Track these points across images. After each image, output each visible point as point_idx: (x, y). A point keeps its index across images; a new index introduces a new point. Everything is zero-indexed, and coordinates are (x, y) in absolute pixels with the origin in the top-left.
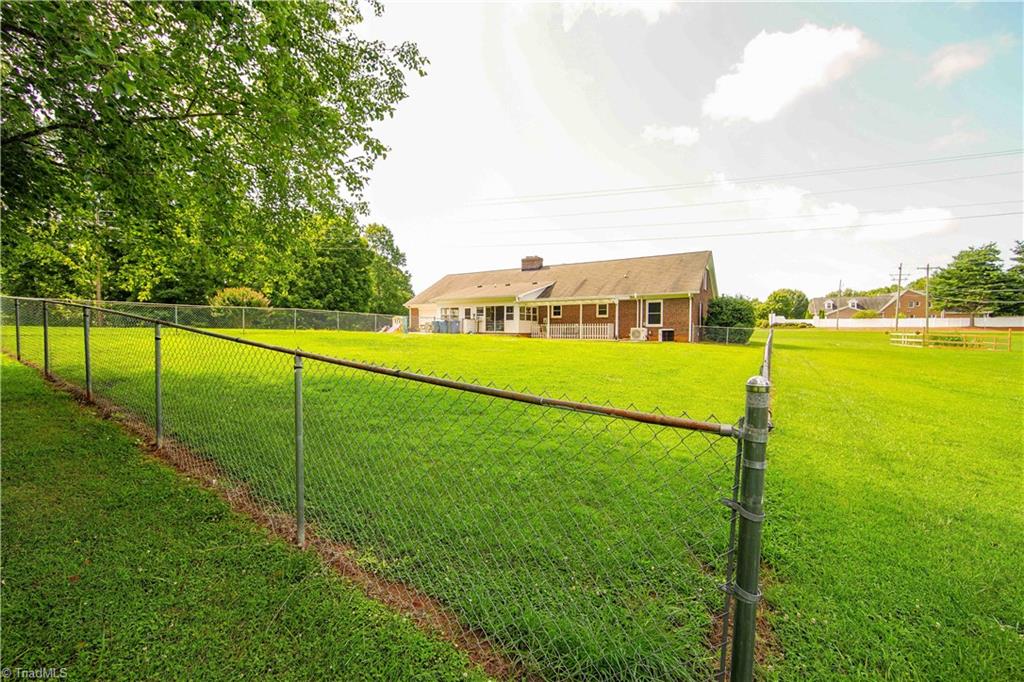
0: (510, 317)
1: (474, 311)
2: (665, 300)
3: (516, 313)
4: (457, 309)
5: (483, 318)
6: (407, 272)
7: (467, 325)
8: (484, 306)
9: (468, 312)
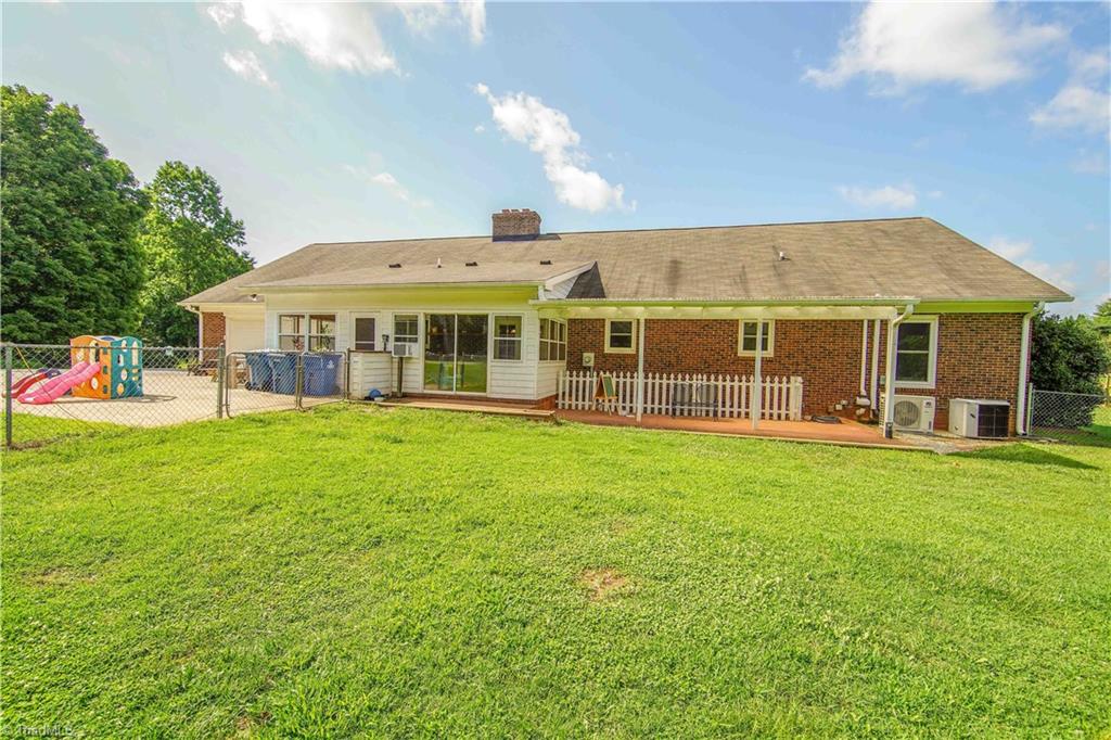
0: (509, 351)
1: (385, 326)
2: (944, 320)
3: (530, 339)
4: (332, 318)
5: (417, 350)
6: (246, 255)
7: (365, 372)
8: (421, 312)
9: (365, 329)
